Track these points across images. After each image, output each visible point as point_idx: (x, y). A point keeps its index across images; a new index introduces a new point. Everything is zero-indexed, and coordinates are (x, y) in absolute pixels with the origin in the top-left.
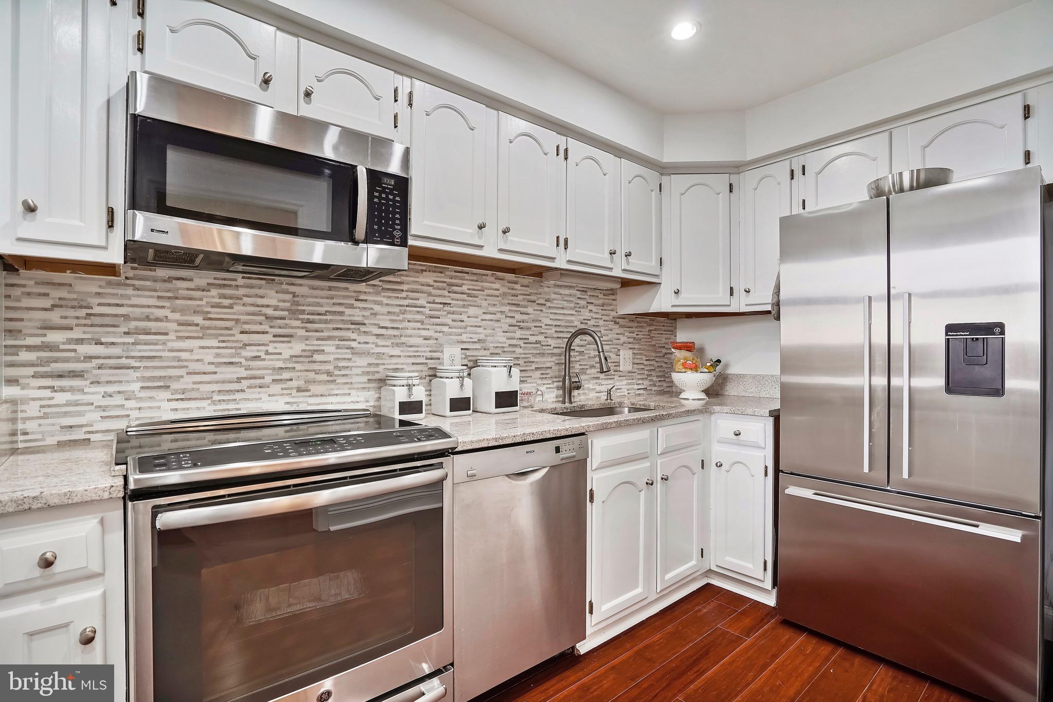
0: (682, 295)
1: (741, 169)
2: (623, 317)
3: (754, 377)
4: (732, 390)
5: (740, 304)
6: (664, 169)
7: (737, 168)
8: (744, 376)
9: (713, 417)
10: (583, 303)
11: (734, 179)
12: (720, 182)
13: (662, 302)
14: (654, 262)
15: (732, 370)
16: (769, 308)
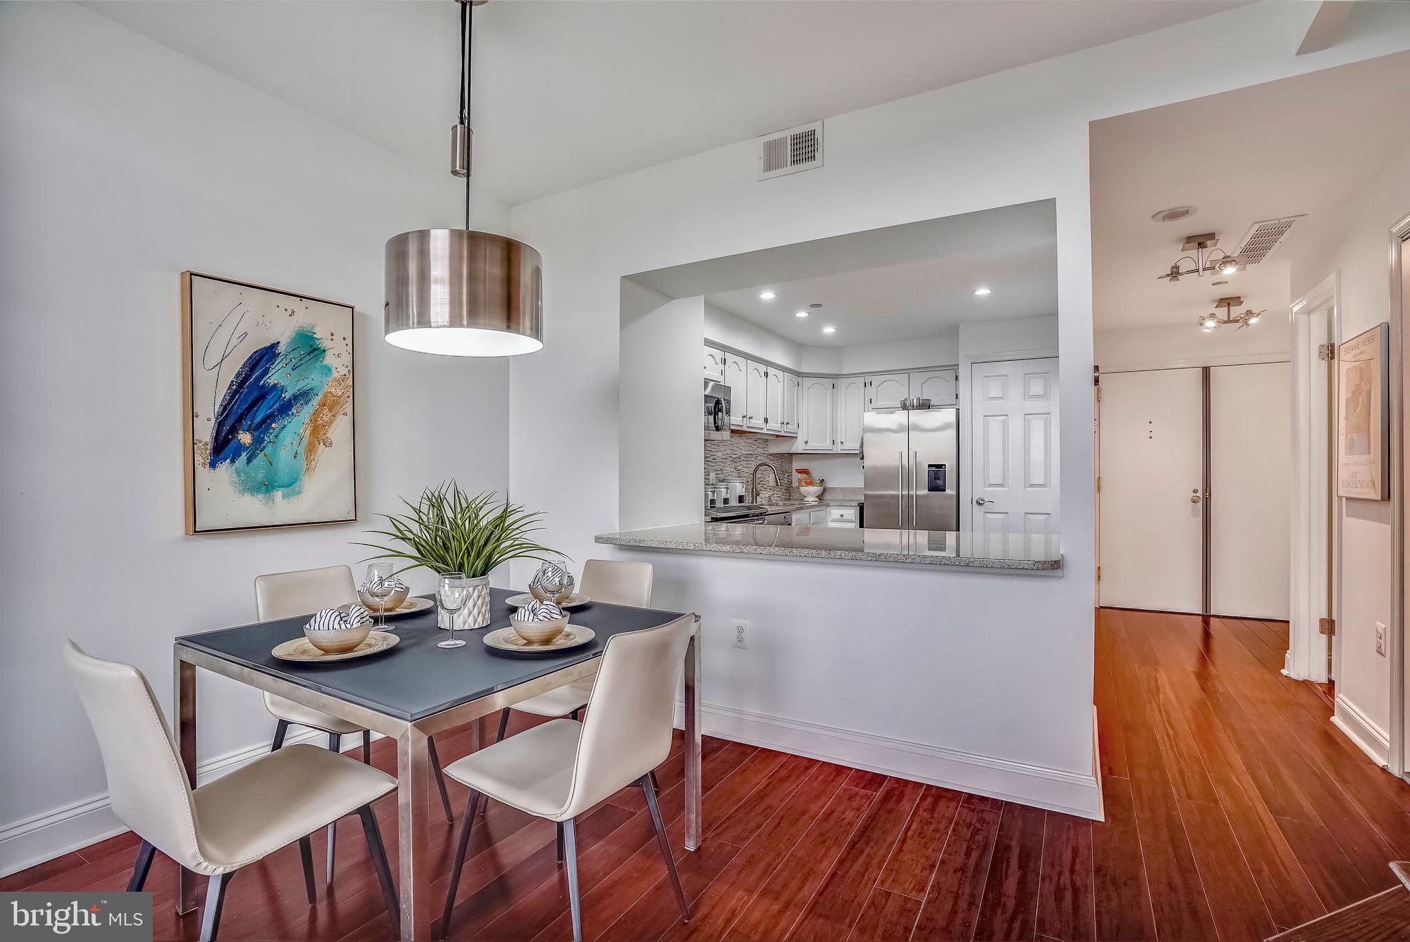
0: (809, 444)
1: (838, 377)
2: (771, 455)
3: (841, 489)
4: (827, 497)
5: (838, 449)
6: (799, 374)
7: (837, 376)
8: (835, 488)
9: (829, 509)
10: (756, 447)
11: (835, 381)
12: (829, 382)
13: (798, 447)
14: (796, 426)
15: (829, 485)
16: (858, 452)
